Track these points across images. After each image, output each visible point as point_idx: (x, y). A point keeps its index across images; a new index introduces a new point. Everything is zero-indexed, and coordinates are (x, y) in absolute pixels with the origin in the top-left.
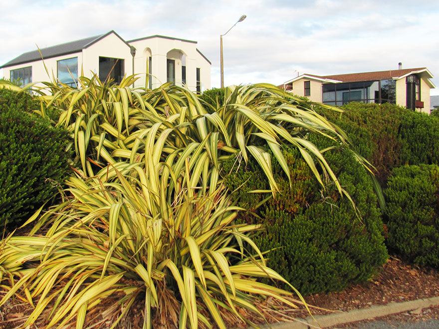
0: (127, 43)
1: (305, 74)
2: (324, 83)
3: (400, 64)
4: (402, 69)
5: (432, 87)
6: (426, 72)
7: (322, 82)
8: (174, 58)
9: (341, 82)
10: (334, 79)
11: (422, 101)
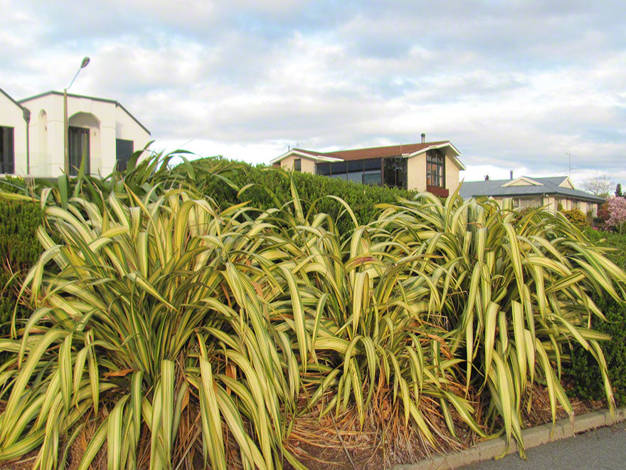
0: (18, 104)
1: (294, 149)
2: (317, 162)
3: (423, 136)
4: (426, 142)
5: (461, 169)
6: (448, 147)
7: (314, 160)
8: (88, 125)
9: (342, 160)
10: (334, 157)
11: (446, 188)
